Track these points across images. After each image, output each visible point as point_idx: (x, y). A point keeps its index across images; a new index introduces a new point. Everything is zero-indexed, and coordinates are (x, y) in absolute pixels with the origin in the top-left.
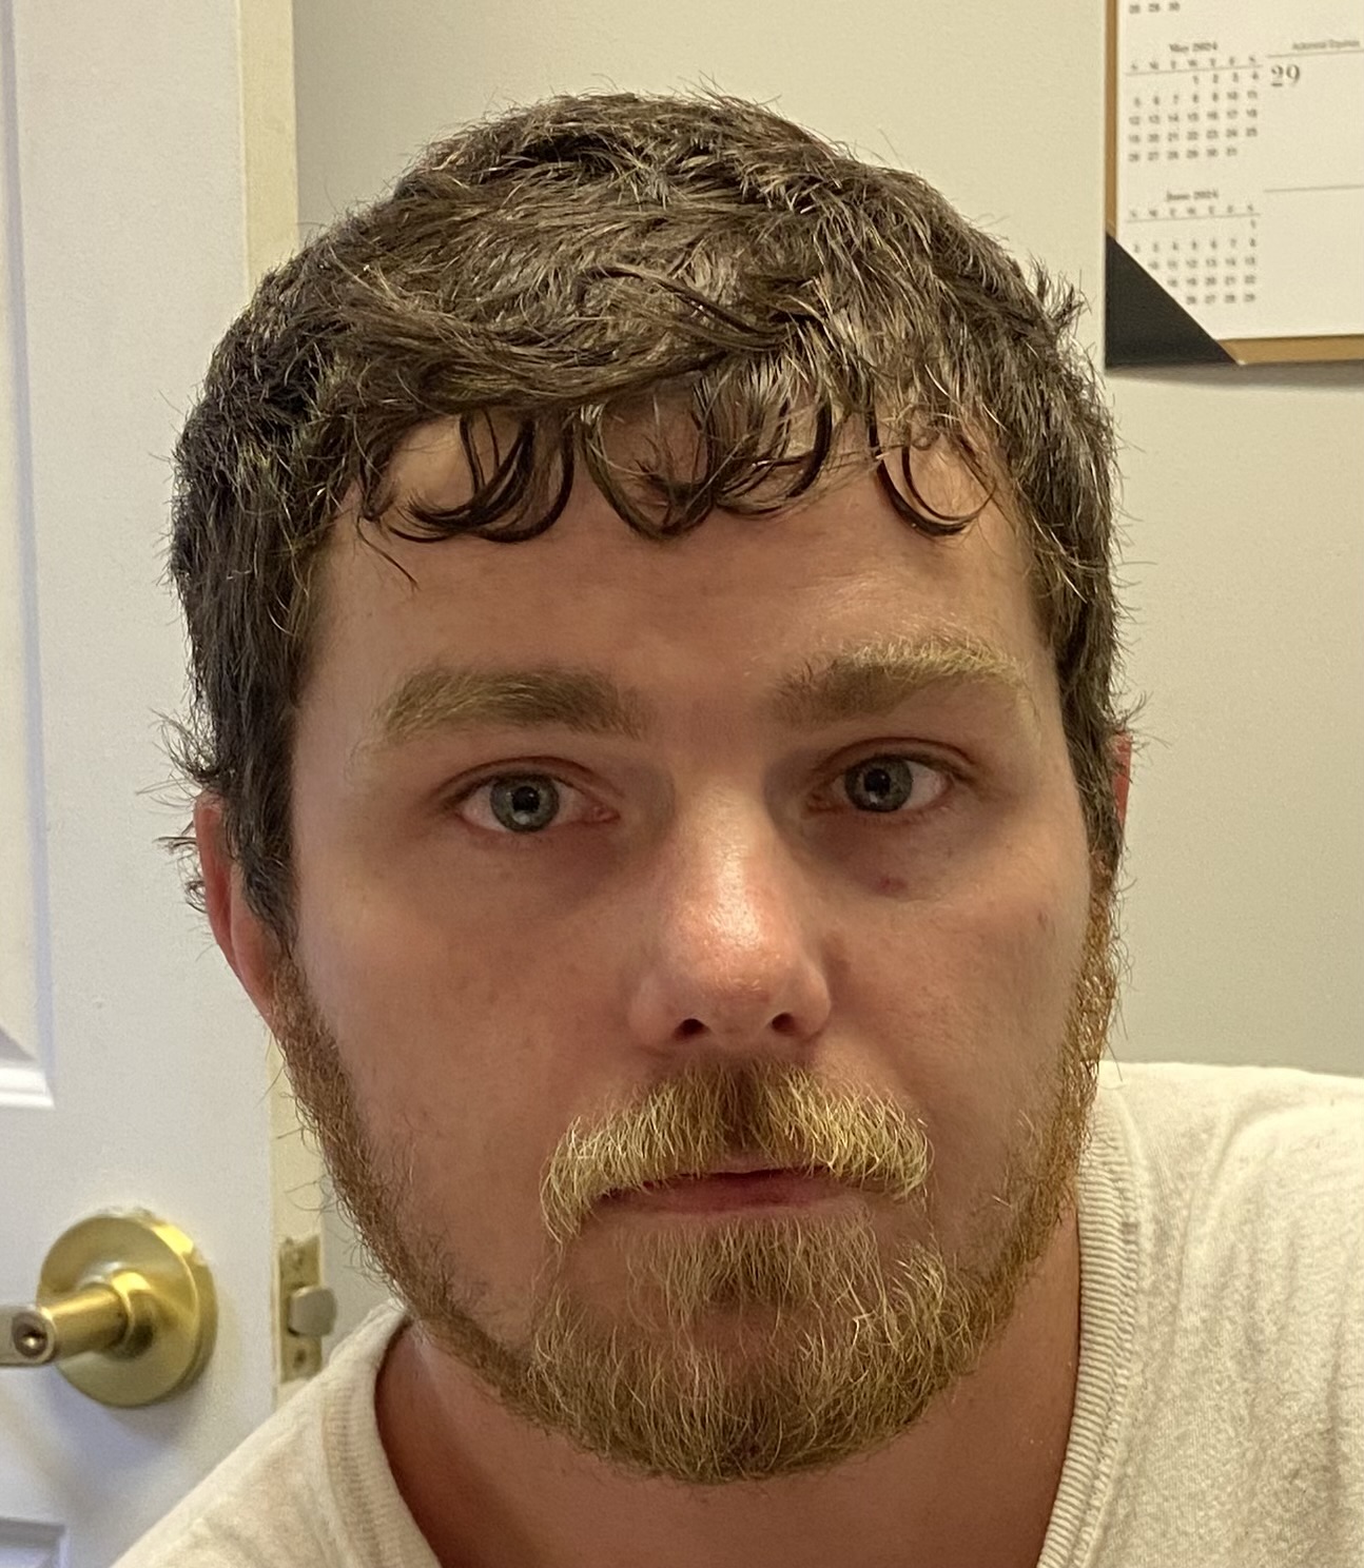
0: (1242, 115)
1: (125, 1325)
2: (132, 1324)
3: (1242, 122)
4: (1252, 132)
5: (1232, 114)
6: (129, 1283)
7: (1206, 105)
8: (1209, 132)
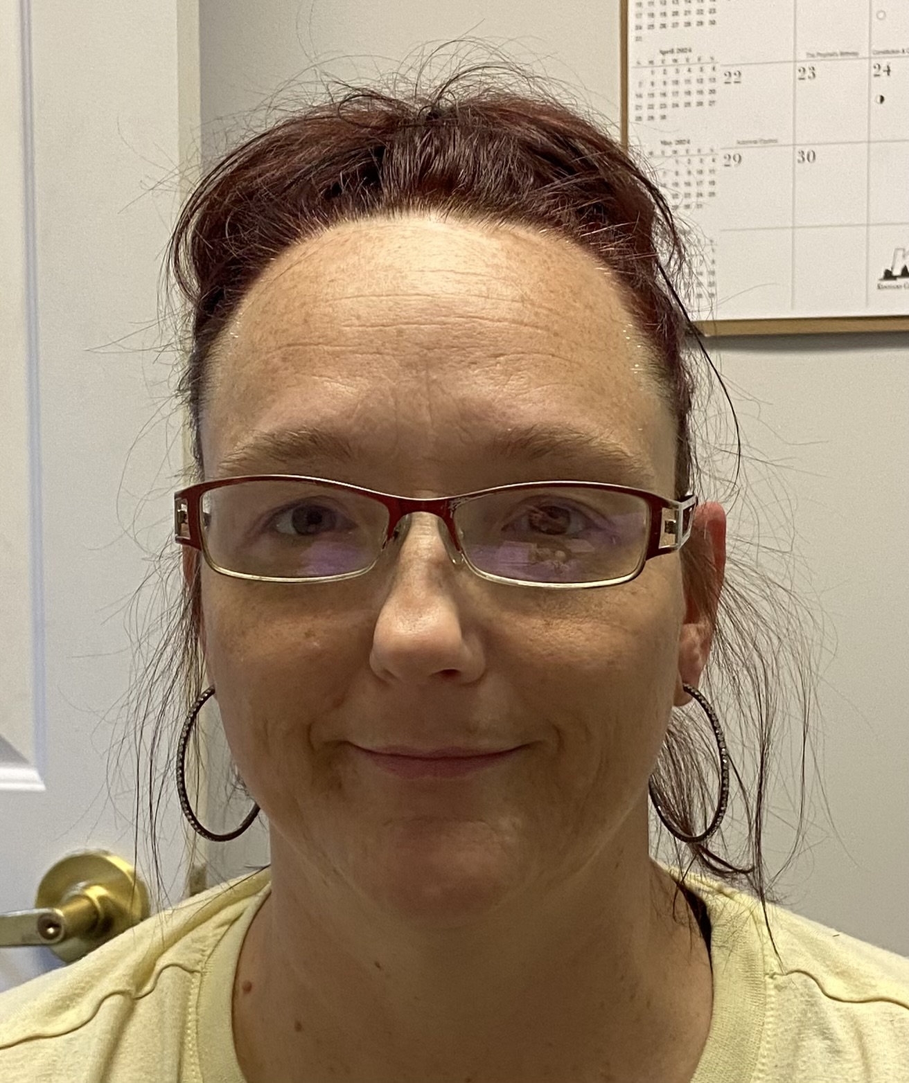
0: (706, 184)
1: (98, 918)
2: (102, 916)
3: (706, 189)
4: (712, 194)
5: (700, 183)
6: (96, 892)
7: (683, 178)
8: (686, 194)
